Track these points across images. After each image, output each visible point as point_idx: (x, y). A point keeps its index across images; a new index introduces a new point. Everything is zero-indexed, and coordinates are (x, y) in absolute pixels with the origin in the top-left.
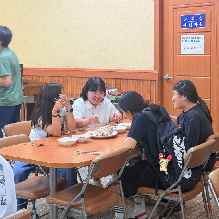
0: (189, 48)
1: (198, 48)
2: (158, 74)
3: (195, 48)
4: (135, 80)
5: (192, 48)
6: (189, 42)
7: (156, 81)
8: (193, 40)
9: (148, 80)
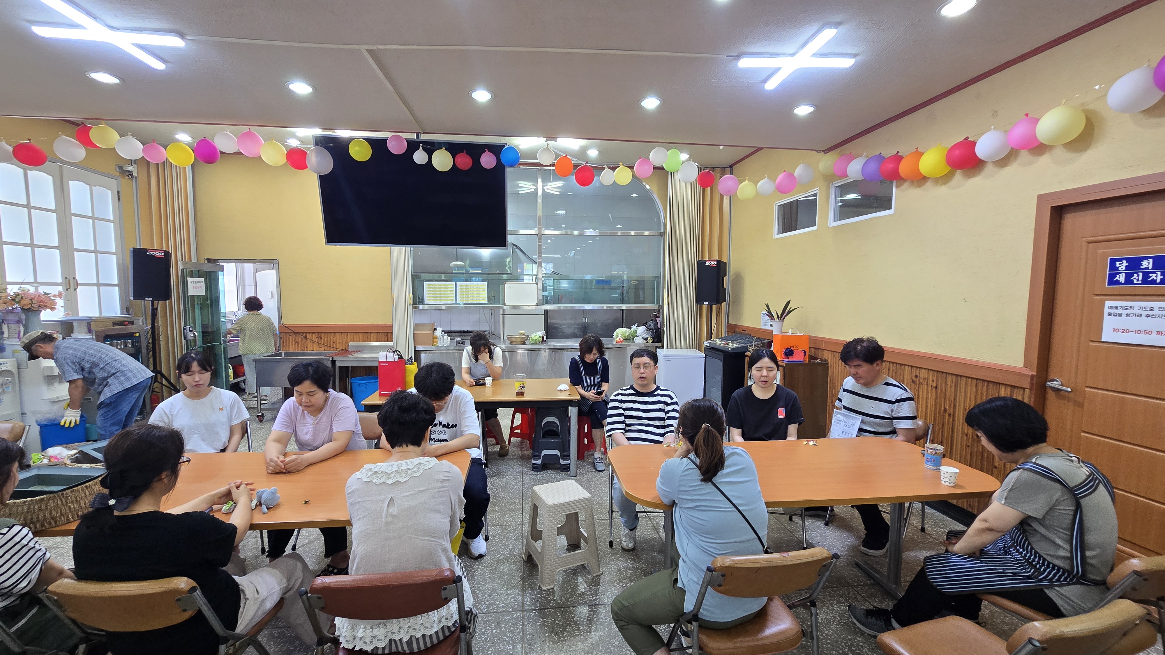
0: (1127, 331)
1: (1158, 333)
2: (1032, 376)
3: (1149, 332)
4: (977, 379)
5: (1138, 332)
6: (1128, 315)
7: (1024, 389)
8: (1144, 313)
9: (1006, 385)
